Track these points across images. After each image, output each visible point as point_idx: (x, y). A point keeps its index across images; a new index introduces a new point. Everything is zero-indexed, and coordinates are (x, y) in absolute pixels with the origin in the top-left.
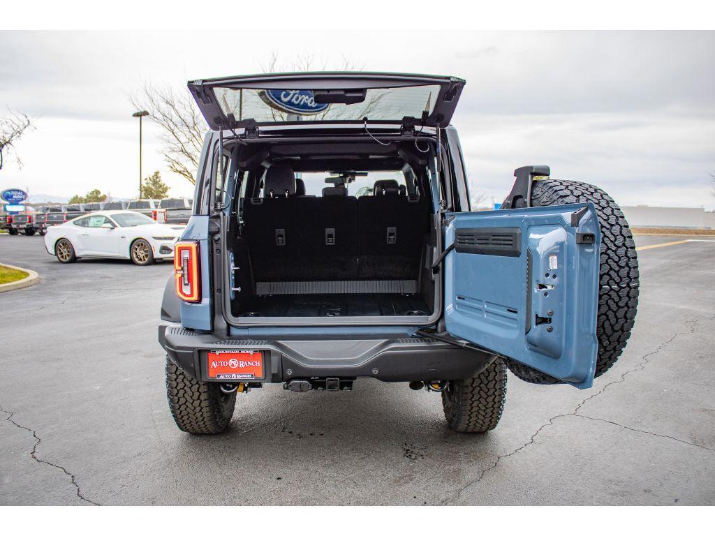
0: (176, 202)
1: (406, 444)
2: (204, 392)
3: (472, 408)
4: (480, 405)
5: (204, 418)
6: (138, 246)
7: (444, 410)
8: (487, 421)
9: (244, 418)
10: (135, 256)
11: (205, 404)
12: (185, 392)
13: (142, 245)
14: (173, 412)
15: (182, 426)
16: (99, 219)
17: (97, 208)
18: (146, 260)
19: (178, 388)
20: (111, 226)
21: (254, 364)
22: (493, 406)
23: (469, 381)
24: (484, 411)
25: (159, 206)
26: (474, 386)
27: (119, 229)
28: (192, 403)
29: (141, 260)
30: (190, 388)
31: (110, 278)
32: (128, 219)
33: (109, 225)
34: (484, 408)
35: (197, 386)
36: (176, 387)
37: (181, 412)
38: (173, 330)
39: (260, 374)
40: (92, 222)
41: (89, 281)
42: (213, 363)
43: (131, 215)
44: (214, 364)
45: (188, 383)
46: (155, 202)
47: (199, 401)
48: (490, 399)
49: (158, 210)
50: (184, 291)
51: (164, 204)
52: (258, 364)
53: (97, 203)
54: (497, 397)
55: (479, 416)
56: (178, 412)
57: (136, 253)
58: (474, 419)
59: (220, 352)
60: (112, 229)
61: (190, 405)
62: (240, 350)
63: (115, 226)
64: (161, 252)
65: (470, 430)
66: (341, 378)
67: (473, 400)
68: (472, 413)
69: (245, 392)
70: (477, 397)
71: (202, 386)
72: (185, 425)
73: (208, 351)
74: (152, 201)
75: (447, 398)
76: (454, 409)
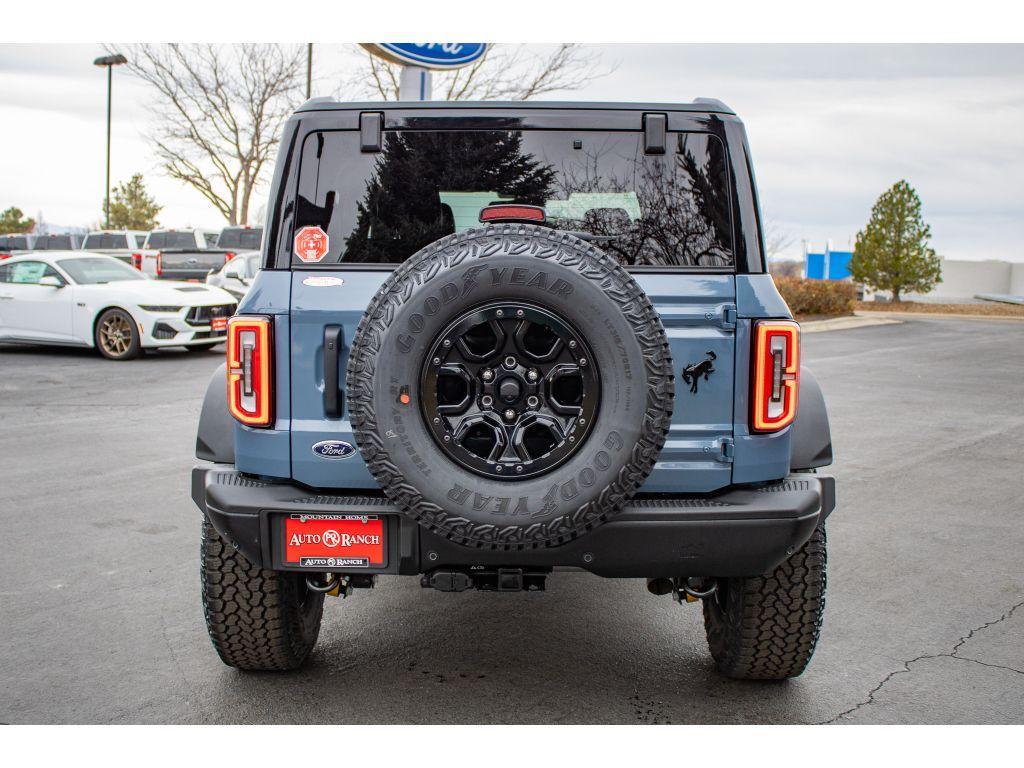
0: (179, 238)
1: (637, 698)
2: (272, 592)
3: (761, 633)
4: (776, 629)
5: (269, 640)
6: (111, 322)
7: (708, 639)
8: (787, 657)
9: (338, 645)
10: (103, 341)
11: (271, 614)
12: (237, 592)
13: (118, 320)
14: (211, 628)
15: (226, 656)
16: (34, 267)
17: (22, 246)
18: (126, 349)
19: (224, 584)
20: (57, 282)
21: (369, 540)
22: (799, 630)
23: (757, 583)
24: (783, 639)
25: (146, 245)
26: (765, 592)
27: (73, 288)
28: (248, 613)
29: (114, 349)
30: (246, 584)
31: (55, 383)
32: (90, 270)
33: (54, 280)
34: (783, 635)
35: (260, 580)
36: (220, 583)
37: (227, 628)
38: (221, 478)
39: (379, 559)
40: (20, 272)
41: (15, 388)
42: (295, 536)
43: (96, 261)
44: (296, 540)
45: (242, 575)
46: (137, 237)
47: (261, 609)
48: (794, 618)
49: (144, 252)
50: (244, 405)
51: (157, 241)
52: (375, 539)
53: (20, 235)
54: (807, 614)
55: (775, 649)
56: (222, 628)
57: (106, 336)
58: (764, 653)
59: (307, 517)
60: (59, 287)
61: (244, 616)
62: (344, 514)
63: (64, 282)
64: (155, 335)
65: (756, 675)
66: (527, 568)
67: (763, 617)
68: (760, 642)
69: (342, 595)
70: (769, 613)
71: (268, 581)
72: (233, 652)
73: (285, 514)
74: (131, 235)
75: (713, 616)
76: (727, 636)
